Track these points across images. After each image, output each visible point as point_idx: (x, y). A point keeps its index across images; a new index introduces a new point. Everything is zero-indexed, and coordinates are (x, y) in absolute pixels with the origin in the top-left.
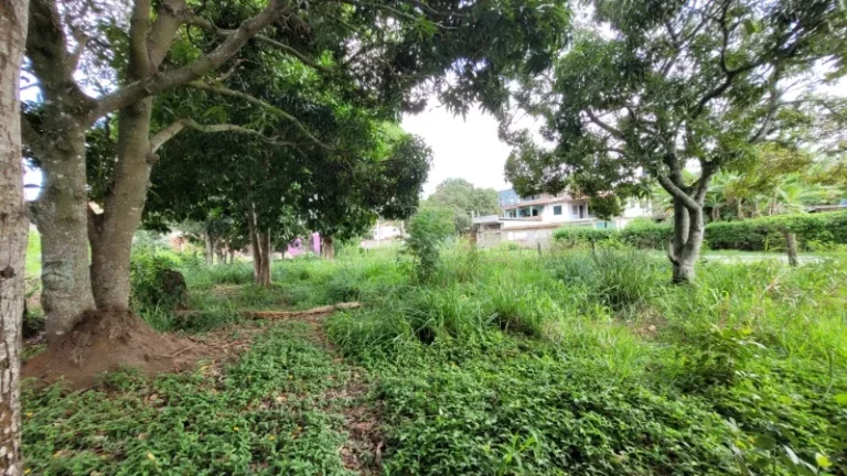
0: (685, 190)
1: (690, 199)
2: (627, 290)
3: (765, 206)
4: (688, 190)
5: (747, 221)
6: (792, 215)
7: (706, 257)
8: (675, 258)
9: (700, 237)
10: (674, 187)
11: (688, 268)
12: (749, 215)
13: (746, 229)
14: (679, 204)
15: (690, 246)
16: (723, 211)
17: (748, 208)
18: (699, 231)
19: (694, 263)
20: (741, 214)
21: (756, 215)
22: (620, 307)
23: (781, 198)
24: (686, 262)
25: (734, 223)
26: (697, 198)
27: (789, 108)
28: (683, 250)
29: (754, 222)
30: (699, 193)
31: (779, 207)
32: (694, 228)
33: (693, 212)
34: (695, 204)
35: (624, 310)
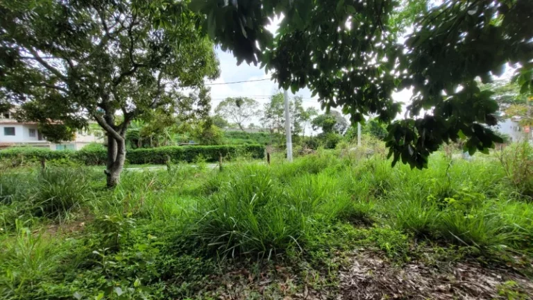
0: (114, 127)
1: (117, 134)
2: (63, 200)
3: (163, 141)
4: (116, 128)
5: (154, 148)
6: (172, 146)
7: (128, 169)
8: (108, 171)
9: (124, 158)
10: (107, 125)
11: (116, 177)
12: (156, 145)
13: (154, 153)
14: (111, 136)
15: (118, 163)
16: (144, 142)
17: (155, 142)
18: (123, 154)
19: (119, 174)
20: (152, 145)
21: (159, 146)
22: (56, 214)
23: (168, 138)
24: (115, 173)
25: (149, 149)
26: (122, 134)
27: (167, 94)
28: (113, 165)
29: (157, 149)
30: (123, 130)
31: (167, 142)
32: (120, 152)
33: (120, 142)
34: (120, 137)
35: (59, 217)
